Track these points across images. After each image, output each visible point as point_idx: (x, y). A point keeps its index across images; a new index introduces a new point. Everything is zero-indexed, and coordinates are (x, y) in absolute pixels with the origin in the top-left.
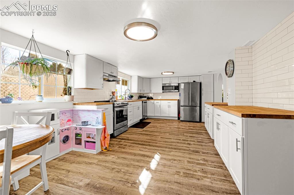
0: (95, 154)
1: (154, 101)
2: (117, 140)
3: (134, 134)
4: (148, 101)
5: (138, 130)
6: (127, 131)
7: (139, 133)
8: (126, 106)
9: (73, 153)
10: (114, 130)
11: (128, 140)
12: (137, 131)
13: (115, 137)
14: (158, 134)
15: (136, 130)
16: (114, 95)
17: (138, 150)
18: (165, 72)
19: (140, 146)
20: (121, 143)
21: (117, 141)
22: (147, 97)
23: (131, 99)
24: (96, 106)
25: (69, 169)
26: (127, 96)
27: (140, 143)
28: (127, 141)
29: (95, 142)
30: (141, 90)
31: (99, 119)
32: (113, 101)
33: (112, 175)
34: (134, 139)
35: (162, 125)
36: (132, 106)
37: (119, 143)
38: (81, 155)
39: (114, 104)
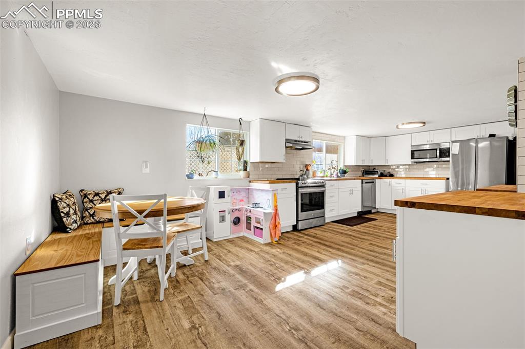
0: (262, 244)
1: (392, 180)
3: (329, 231)
4: (378, 180)
5: (340, 228)
6: (323, 227)
9: (243, 238)
10: (297, 221)
11: (314, 237)
12: (338, 229)
13: (299, 231)
14: (370, 238)
15: (338, 227)
16: (308, 170)
17: (315, 251)
20: (301, 239)
21: (298, 235)
22: (381, 173)
23: (344, 176)
25: (231, 250)
29: (262, 229)
30: (363, 160)
33: (263, 266)
34: (324, 237)
36: (335, 187)
37: (299, 238)
38: (248, 242)
39: (297, 184)
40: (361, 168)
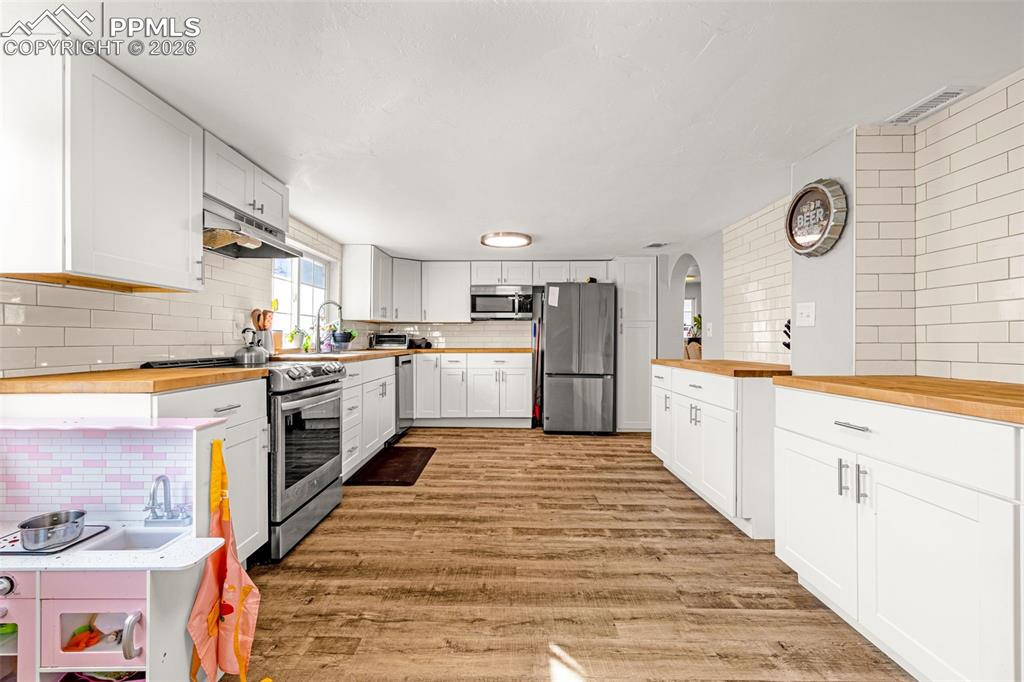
1: (438, 355)
2: (292, 583)
3: (379, 523)
4: (415, 355)
5: (391, 499)
6: (339, 511)
7: (401, 517)
8: (334, 382)
10: (272, 524)
11: (359, 570)
12: (389, 505)
13: (279, 565)
14: (493, 512)
15: (383, 499)
16: (263, 329)
18: (497, 234)
19: (440, 610)
20: (324, 605)
21: (295, 588)
22: (408, 339)
24: (155, 398)
26: (324, 335)
27: (430, 582)
28: (353, 582)
30: (384, 309)
31: (172, 485)
32: (258, 357)
34: (389, 558)
35: (487, 458)
36: (357, 380)
37: (313, 607)
39: (269, 378)
40: (367, 327)
